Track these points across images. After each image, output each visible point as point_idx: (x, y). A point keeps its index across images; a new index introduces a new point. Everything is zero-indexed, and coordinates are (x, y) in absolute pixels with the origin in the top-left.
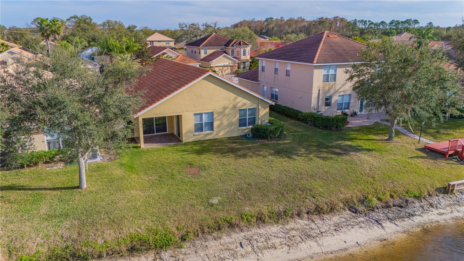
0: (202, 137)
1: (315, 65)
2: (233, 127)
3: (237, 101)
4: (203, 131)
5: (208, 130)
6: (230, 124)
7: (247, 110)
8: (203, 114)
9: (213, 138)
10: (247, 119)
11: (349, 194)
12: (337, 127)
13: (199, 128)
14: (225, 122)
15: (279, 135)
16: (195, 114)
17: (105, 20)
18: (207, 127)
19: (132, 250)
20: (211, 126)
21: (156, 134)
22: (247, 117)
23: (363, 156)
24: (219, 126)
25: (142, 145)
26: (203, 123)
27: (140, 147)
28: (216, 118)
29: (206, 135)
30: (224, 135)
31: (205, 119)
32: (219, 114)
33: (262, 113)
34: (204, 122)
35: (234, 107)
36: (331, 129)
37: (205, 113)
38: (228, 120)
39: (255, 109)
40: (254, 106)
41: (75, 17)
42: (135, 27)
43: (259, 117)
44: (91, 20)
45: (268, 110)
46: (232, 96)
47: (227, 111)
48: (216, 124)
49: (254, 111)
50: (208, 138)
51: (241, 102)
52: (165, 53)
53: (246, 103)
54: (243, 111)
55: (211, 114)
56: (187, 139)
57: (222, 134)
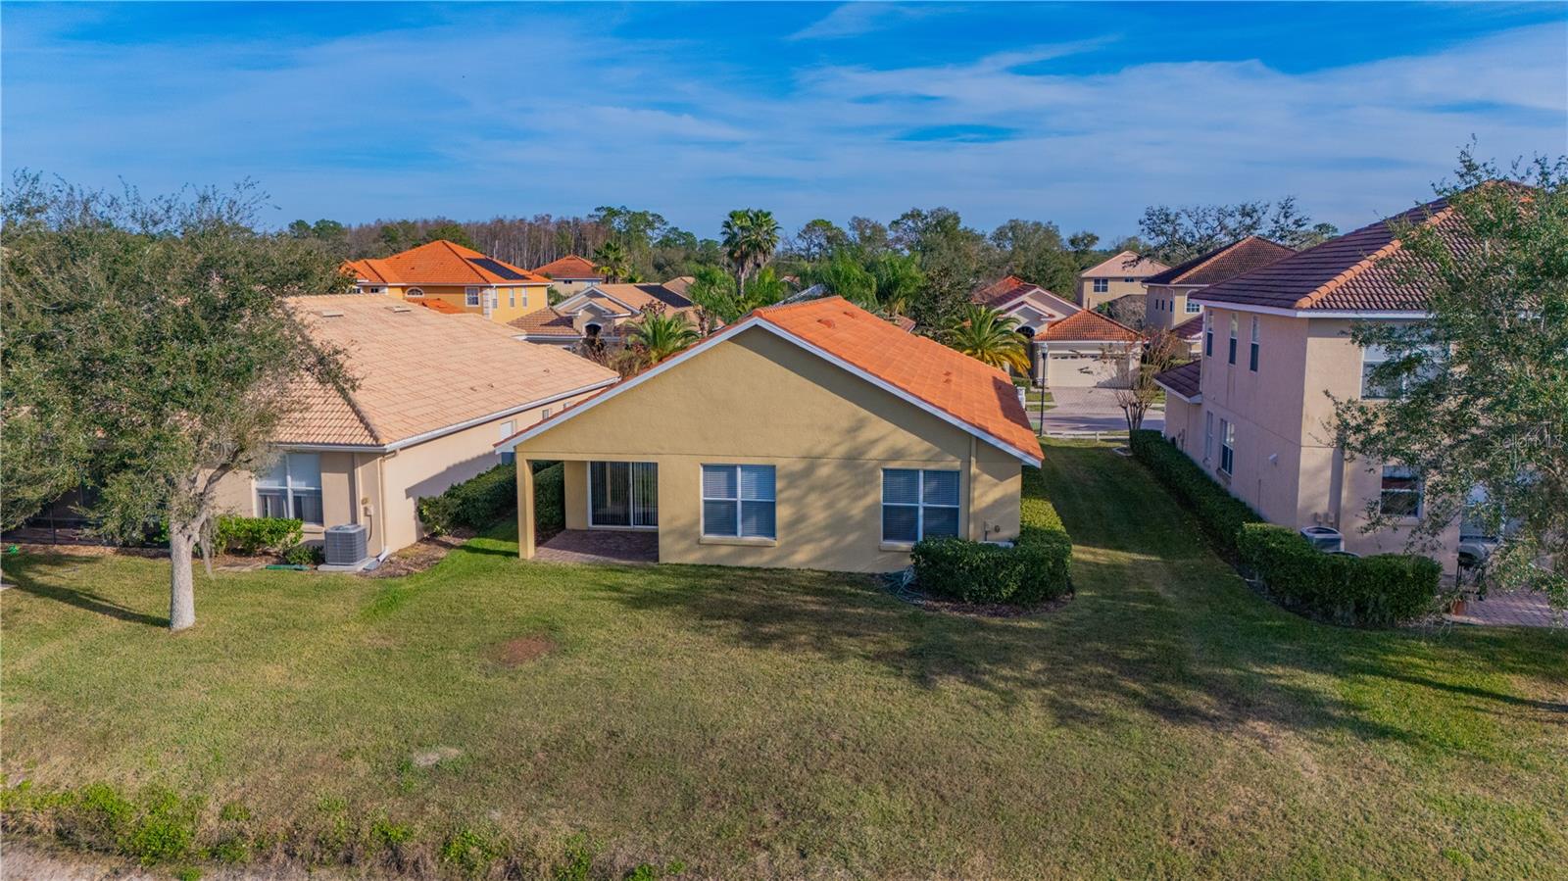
0: (729, 556)
1: (1300, 314)
2: (851, 538)
3: (866, 435)
4: (735, 533)
5: (758, 534)
6: (838, 525)
7: (921, 474)
8: (739, 470)
9: (771, 566)
10: (921, 512)
12: (1360, 609)
13: (721, 518)
14: (818, 515)
15: (1015, 593)
16: (706, 467)
17: (1005, 222)
18: (753, 521)
20: (764, 515)
21: (631, 527)
22: (921, 505)
25: (528, 549)
26: (736, 502)
27: (517, 555)
28: (781, 491)
29: (745, 549)
30: (816, 560)
31: (745, 491)
32: (793, 479)
33: (982, 495)
34: (739, 498)
35: (858, 455)
36: (1328, 616)
37: (744, 468)
38: (830, 505)
39: (954, 475)
40: (953, 463)
41: (915, 215)
42: (1094, 239)
43: (971, 510)
44: (957, 220)
45: (1014, 485)
46: (842, 410)
47: (824, 471)
48: (783, 513)
49: (949, 483)
50: (749, 561)
51: (889, 439)
52: (1023, 303)
53: (912, 448)
54: (900, 479)
55: (768, 473)
56: (672, 551)
57: (806, 557)
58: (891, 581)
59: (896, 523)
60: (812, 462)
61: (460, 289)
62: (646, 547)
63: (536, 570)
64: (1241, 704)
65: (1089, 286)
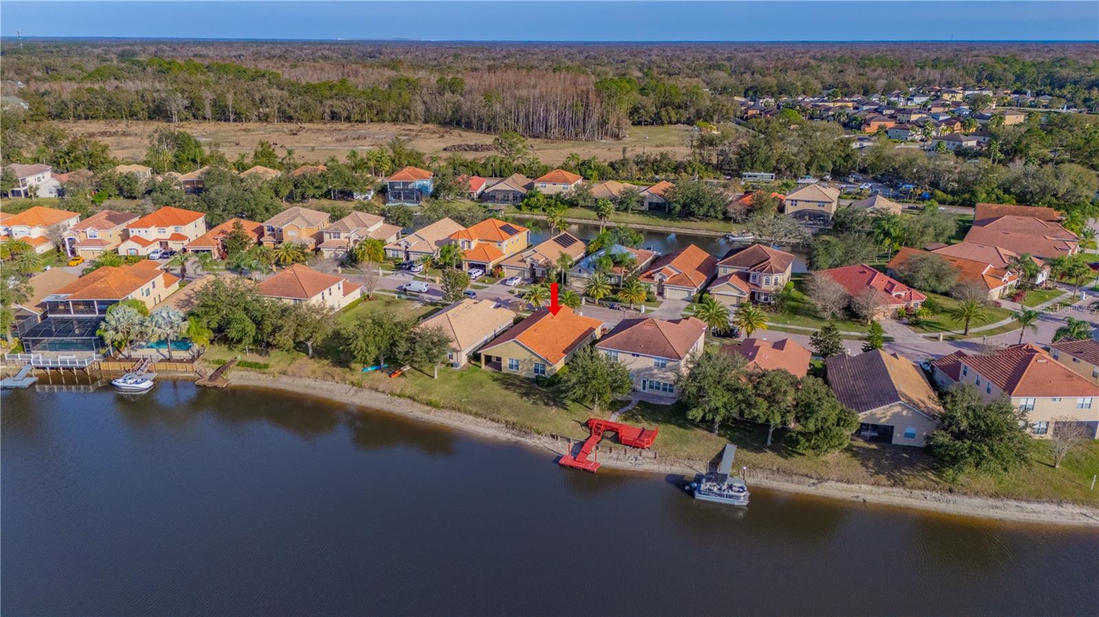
0: (512, 372)
2: (530, 372)
3: (531, 357)
4: (513, 369)
5: (516, 369)
6: (528, 370)
7: (539, 364)
8: (513, 360)
9: (518, 375)
10: (539, 370)
13: (511, 366)
14: (526, 368)
16: (509, 359)
18: (515, 367)
19: (427, 404)
20: (517, 366)
21: (498, 366)
24: (522, 369)
25: (483, 367)
26: (513, 365)
27: (481, 368)
28: (520, 364)
29: (514, 372)
30: (525, 374)
31: (514, 363)
32: (522, 362)
33: (548, 368)
35: (530, 360)
40: (543, 363)
43: (545, 370)
46: (529, 354)
47: (526, 362)
48: (520, 367)
49: (544, 366)
50: (515, 374)
51: (534, 358)
52: (662, 270)
53: (539, 361)
54: (537, 365)
55: (518, 361)
56: (504, 371)
57: (523, 374)
58: (531, 382)
59: (536, 371)
60: (525, 360)
61: (495, 242)
62: (500, 369)
63: (484, 372)
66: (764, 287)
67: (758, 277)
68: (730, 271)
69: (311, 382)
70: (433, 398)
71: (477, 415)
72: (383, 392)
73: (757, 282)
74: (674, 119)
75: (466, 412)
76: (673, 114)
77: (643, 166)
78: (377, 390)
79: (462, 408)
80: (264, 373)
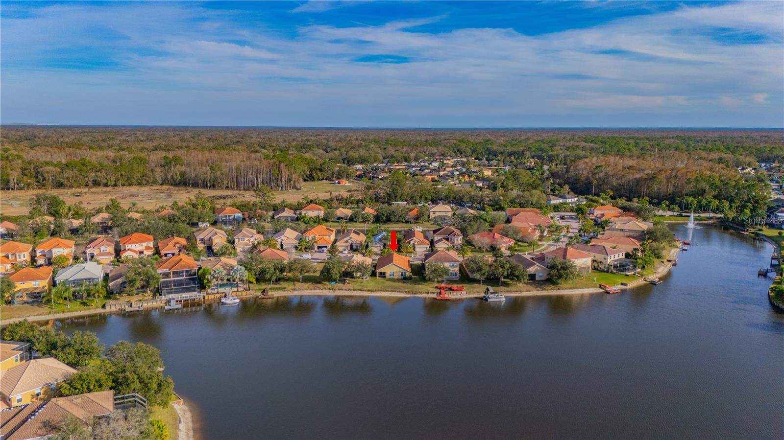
6: (398, 275)
11: (407, 290)
13: (390, 275)
19: (368, 291)
20: (393, 275)
23: (420, 286)
25: (378, 277)
31: (392, 273)
32: (395, 272)
35: (399, 271)
46: (399, 268)
48: (395, 275)
49: (405, 273)
51: (401, 270)
52: (413, 240)
53: (403, 271)
54: (402, 273)
56: (387, 277)
57: (396, 278)
58: (401, 279)
59: (402, 275)
60: (397, 271)
62: (385, 277)
64: (418, 284)
65: (431, 213)
66: (456, 242)
67: (453, 239)
68: (439, 238)
69: (309, 291)
70: (370, 289)
71: (391, 291)
72: (346, 290)
73: (452, 241)
74: (321, 178)
75: (386, 291)
76: (319, 174)
77: (341, 201)
78: (342, 290)
79: (384, 290)
80: (285, 291)
